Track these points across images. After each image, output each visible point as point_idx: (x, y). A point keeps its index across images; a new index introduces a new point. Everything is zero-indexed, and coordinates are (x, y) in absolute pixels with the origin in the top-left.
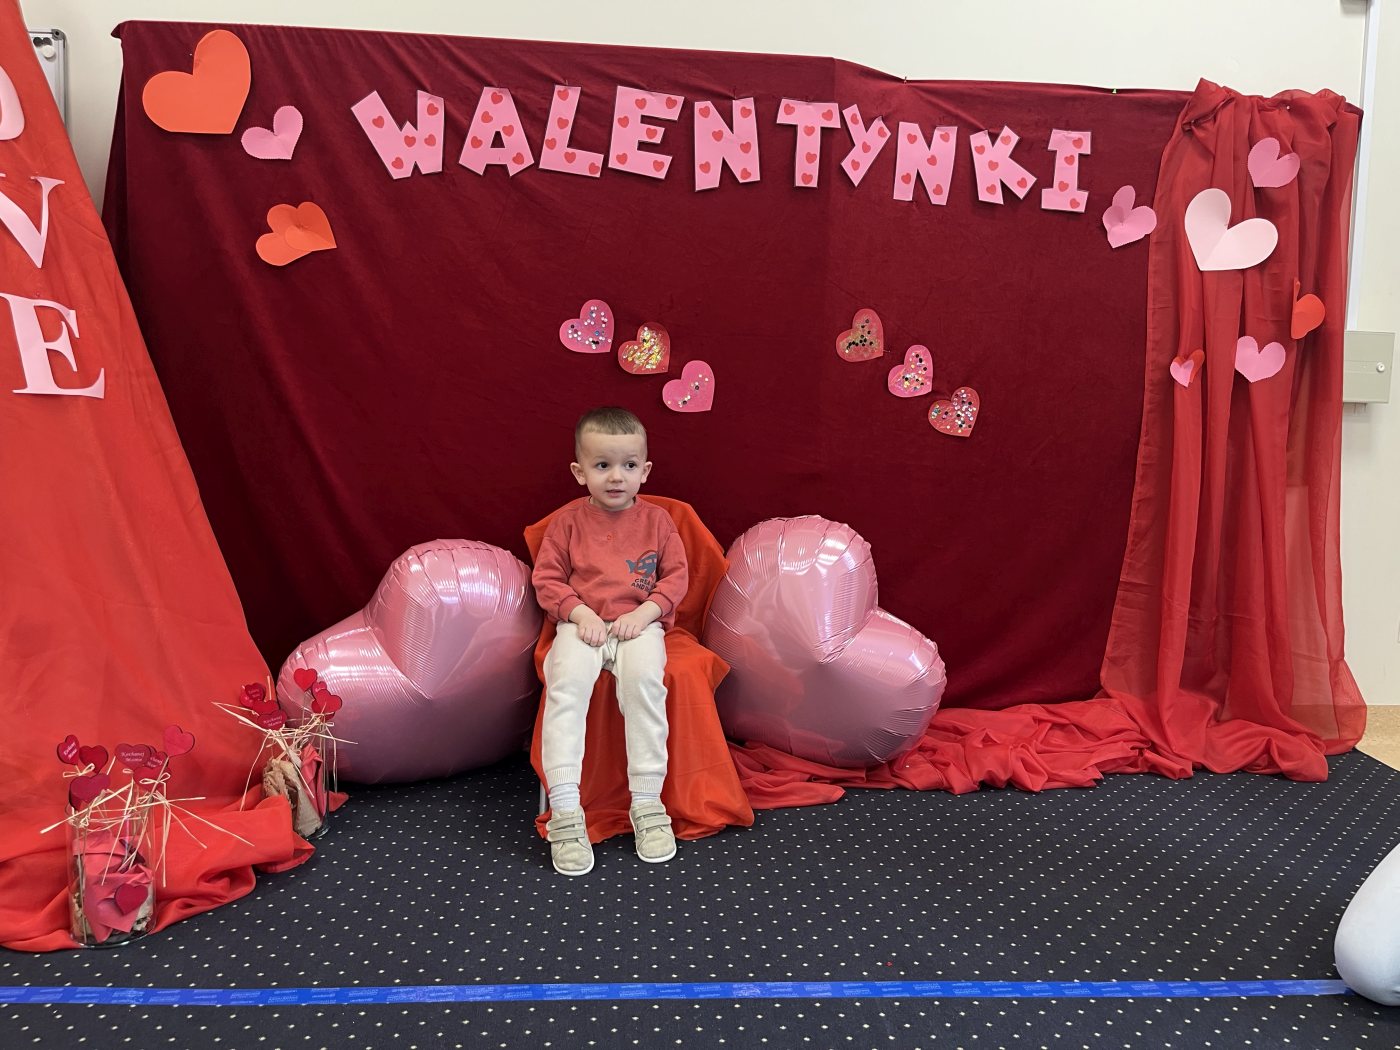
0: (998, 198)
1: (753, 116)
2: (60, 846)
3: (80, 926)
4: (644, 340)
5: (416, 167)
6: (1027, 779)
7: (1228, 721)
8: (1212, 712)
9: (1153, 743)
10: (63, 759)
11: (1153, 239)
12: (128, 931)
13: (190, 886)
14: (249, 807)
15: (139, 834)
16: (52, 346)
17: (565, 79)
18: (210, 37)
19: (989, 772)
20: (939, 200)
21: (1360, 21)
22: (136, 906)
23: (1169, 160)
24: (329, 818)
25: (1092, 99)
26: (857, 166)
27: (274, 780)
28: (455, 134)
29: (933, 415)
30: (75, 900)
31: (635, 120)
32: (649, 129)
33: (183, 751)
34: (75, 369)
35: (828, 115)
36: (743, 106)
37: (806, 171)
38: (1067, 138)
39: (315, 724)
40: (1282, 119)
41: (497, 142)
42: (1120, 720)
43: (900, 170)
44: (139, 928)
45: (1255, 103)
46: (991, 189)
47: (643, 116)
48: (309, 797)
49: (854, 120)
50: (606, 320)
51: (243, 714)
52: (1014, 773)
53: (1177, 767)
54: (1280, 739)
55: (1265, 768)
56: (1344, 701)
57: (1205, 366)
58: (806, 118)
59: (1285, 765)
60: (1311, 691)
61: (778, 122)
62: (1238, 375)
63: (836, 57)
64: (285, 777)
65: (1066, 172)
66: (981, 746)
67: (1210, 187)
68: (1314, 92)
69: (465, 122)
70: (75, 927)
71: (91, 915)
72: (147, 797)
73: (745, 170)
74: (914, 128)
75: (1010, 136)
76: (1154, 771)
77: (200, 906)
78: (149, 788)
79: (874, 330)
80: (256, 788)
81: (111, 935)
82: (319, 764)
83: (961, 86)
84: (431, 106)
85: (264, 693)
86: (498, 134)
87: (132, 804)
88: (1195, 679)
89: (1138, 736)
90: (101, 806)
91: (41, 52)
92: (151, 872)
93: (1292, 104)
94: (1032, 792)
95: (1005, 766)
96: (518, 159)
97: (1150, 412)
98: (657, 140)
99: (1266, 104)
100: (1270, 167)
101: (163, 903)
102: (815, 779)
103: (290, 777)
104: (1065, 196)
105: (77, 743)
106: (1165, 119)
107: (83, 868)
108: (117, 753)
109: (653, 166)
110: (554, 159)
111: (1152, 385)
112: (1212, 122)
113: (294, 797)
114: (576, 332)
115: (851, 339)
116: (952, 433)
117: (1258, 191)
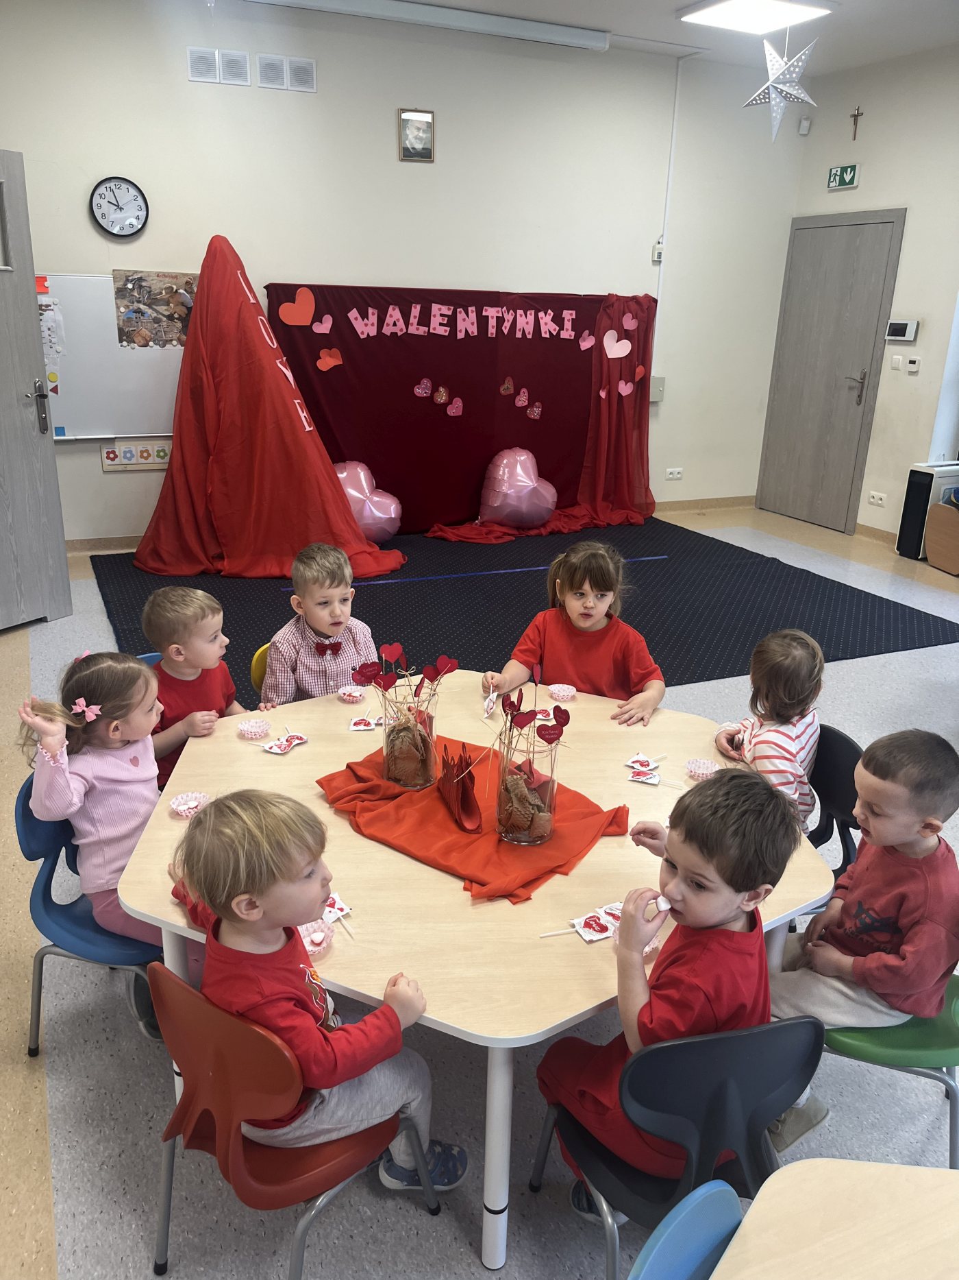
0: (547, 336)
1: (475, 313)
4: (441, 391)
5: (368, 334)
6: (562, 529)
7: (615, 509)
8: (611, 507)
9: (595, 518)
11: (594, 347)
17: (415, 301)
18: (301, 290)
20: (530, 337)
21: (657, 268)
23: (599, 321)
25: (576, 299)
26: (506, 328)
28: (381, 322)
29: (528, 412)
31: (438, 315)
32: (442, 318)
35: (498, 312)
36: (472, 309)
37: (492, 331)
38: (568, 313)
40: (633, 305)
41: (395, 324)
42: (585, 512)
43: (518, 328)
45: (625, 299)
46: (546, 333)
47: (441, 314)
49: (505, 312)
50: (430, 385)
53: (601, 523)
54: (631, 514)
56: (649, 501)
57: (610, 391)
58: (491, 313)
59: (632, 521)
60: (639, 499)
61: (483, 315)
62: (620, 394)
63: (501, 290)
65: (568, 325)
67: (611, 329)
68: (643, 295)
69: (384, 318)
73: (473, 332)
74: (521, 312)
75: (551, 313)
76: (596, 526)
79: (511, 384)
84: (373, 313)
86: (395, 321)
88: (606, 497)
89: (591, 517)
93: (635, 299)
94: (565, 534)
95: (557, 525)
96: (401, 330)
97: (593, 407)
98: (445, 322)
99: (628, 299)
100: (629, 323)
104: (567, 334)
106: (598, 306)
109: (443, 331)
110: (412, 330)
111: (594, 398)
112: (612, 306)
114: (420, 389)
115: (504, 387)
116: (534, 418)
117: (626, 331)
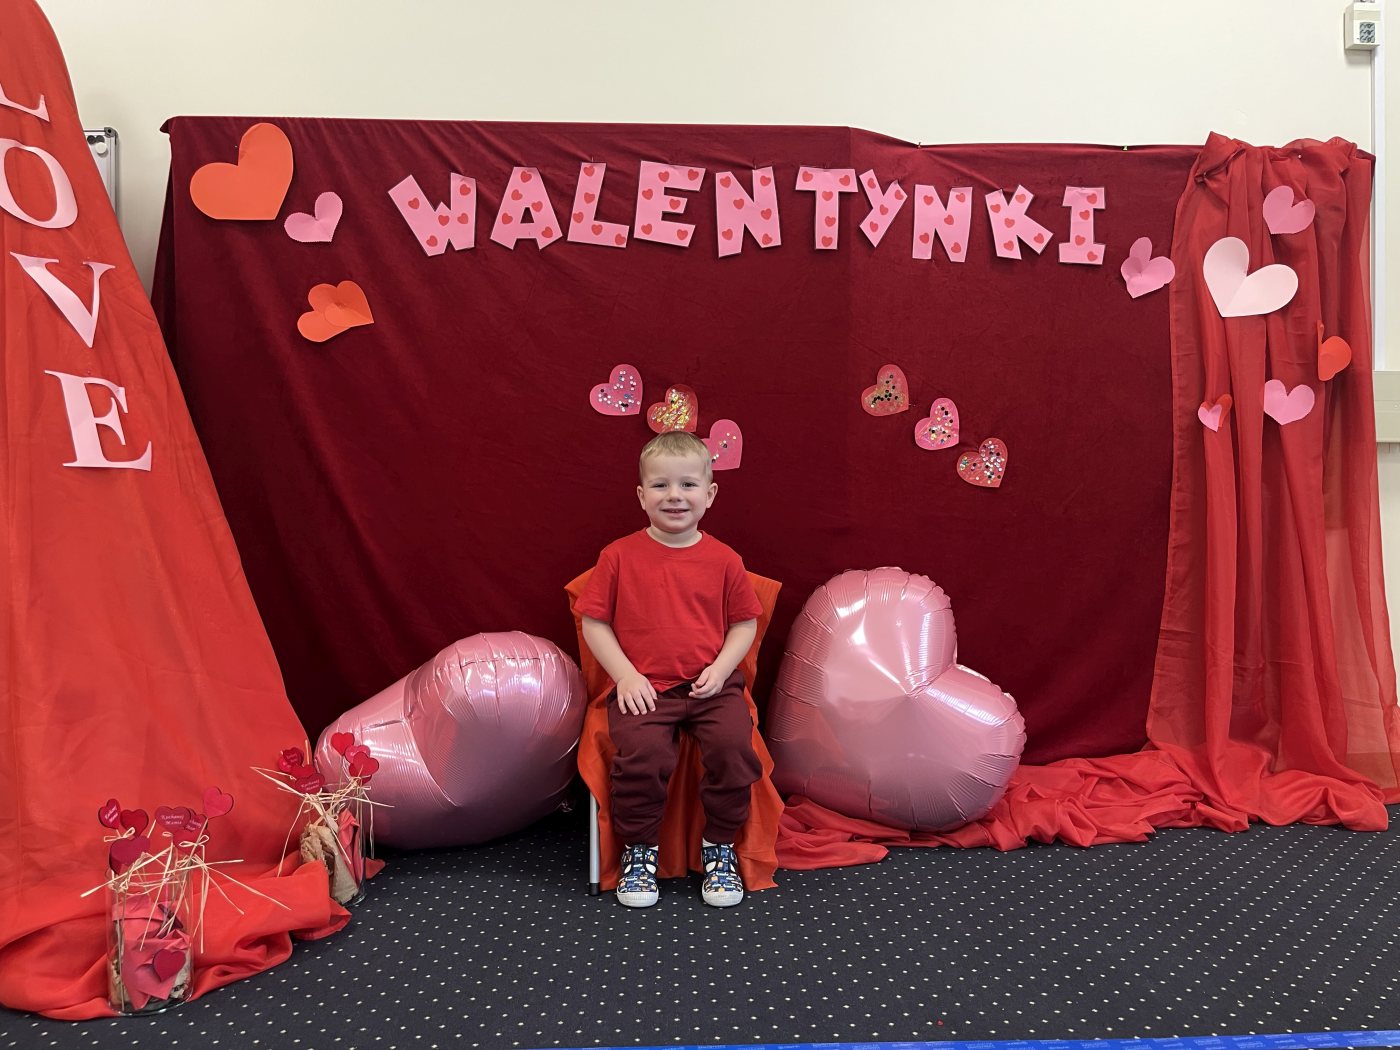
0: (1016, 254)
1: (772, 185)
2: (100, 913)
3: (119, 994)
4: (672, 402)
5: (449, 244)
6: (1075, 834)
7: (1281, 772)
8: (1265, 762)
9: (1206, 796)
10: (104, 823)
11: (1173, 289)
12: (165, 997)
13: (226, 952)
14: (287, 873)
15: (177, 899)
16: (101, 421)
17: (591, 156)
18: (255, 129)
19: (1036, 826)
20: (958, 257)
21: (1367, 70)
22: (174, 973)
23: (1183, 213)
24: (366, 885)
25: (1103, 156)
26: (875, 227)
27: (311, 846)
28: (487, 211)
29: (962, 467)
30: (113, 967)
31: (659, 192)
32: (672, 200)
33: (222, 813)
34: (123, 443)
35: (845, 181)
36: (762, 176)
37: (826, 233)
38: (1081, 194)
39: (352, 788)
40: (1295, 167)
41: (527, 217)
42: (1169, 773)
43: (919, 228)
44: (176, 995)
45: (1266, 152)
46: (1009, 246)
47: (666, 188)
48: (346, 863)
49: (871, 185)
50: (635, 384)
51: (280, 778)
52: (1062, 829)
53: (1231, 819)
54: (1337, 789)
55: (1323, 819)
57: (1233, 409)
58: (825, 184)
59: (1344, 815)
60: (1365, 740)
61: (797, 188)
62: (1268, 419)
63: (850, 126)
64: (322, 843)
65: (1082, 227)
66: (1026, 801)
67: (1227, 236)
68: (1325, 140)
69: (496, 201)
70: (113, 995)
71: (129, 982)
72: (187, 861)
73: (766, 236)
74: (930, 190)
75: (1024, 195)
76: (1208, 824)
77: (237, 974)
78: (187, 851)
79: (898, 385)
80: (293, 855)
81: (148, 1003)
82: (355, 828)
83: (975, 149)
84: (464, 186)
85: (302, 757)
86: (527, 210)
87: (171, 867)
88: (1245, 728)
89: (1190, 789)
90: (140, 870)
91: (96, 149)
92: (188, 937)
93: (1304, 153)
94: (1081, 847)
95: (1051, 819)
96: (547, 233)
97: (1181, 457)
98: (681, 210)
99: (1277, 154)
100: (1285, 214)
101: (200, 971)
102: (857, 838)
103: (327, 842)
104: (1082, 249)
105: (118, 807)
106: (1178, 173)
107: (122, 934)
108: (157, 816)
109: (676, 235)
110: (580, 232)
111: (1180, 430)
112: (1224, 174)
113: (331, 863)
114: (606, 395)
115: (876, 394)
116: (981, 484)
117: (1275, 238)
